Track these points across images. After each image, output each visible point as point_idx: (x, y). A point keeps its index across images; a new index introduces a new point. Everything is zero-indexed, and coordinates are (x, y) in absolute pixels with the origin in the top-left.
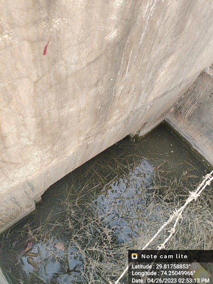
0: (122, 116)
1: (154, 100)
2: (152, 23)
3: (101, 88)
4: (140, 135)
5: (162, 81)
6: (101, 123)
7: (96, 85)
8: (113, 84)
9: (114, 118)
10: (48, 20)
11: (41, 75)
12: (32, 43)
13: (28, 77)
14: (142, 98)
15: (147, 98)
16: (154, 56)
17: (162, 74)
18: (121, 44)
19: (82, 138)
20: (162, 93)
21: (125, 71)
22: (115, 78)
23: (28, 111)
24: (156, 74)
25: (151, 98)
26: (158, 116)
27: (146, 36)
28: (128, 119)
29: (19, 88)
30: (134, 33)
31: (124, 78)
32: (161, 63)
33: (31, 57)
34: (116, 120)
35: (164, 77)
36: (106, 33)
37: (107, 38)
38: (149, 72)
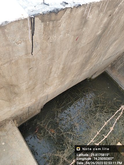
0: (90, 67)
1: (105, 60)
2: (114, 27)
3: (88, 54)
4: (93, 78)
5: (110, 51)
6: (82, 70)
7: (87, 52)
8: (92, 52)
9: (87, 68)
10: (82, 28)
11: (72, 48)
12: (74, 36)
13: (68, 49)
14: (100, 59)
15: (102, 59)
16: (110, 40)
17: (111, 48)
18: (100, 36)
19: (73, 76)
20: (109, 57)
21: (98, 47)
22: (94, 50)
23: (62, 62)
24: (109, 48)
25: (104, 59)
26: (103, 68)
27: (110, 32)
28: (92, 69)
29: (64, 53)
30: (106, 32)
31: (97, 50)
32: (112, 43)
33: (72, 41)
34: (88, 69)
35: (111, 49)
36: (98, 32)
37: (97, 34)
38: (106, 47)
